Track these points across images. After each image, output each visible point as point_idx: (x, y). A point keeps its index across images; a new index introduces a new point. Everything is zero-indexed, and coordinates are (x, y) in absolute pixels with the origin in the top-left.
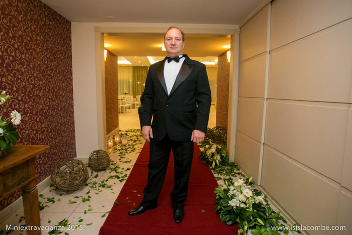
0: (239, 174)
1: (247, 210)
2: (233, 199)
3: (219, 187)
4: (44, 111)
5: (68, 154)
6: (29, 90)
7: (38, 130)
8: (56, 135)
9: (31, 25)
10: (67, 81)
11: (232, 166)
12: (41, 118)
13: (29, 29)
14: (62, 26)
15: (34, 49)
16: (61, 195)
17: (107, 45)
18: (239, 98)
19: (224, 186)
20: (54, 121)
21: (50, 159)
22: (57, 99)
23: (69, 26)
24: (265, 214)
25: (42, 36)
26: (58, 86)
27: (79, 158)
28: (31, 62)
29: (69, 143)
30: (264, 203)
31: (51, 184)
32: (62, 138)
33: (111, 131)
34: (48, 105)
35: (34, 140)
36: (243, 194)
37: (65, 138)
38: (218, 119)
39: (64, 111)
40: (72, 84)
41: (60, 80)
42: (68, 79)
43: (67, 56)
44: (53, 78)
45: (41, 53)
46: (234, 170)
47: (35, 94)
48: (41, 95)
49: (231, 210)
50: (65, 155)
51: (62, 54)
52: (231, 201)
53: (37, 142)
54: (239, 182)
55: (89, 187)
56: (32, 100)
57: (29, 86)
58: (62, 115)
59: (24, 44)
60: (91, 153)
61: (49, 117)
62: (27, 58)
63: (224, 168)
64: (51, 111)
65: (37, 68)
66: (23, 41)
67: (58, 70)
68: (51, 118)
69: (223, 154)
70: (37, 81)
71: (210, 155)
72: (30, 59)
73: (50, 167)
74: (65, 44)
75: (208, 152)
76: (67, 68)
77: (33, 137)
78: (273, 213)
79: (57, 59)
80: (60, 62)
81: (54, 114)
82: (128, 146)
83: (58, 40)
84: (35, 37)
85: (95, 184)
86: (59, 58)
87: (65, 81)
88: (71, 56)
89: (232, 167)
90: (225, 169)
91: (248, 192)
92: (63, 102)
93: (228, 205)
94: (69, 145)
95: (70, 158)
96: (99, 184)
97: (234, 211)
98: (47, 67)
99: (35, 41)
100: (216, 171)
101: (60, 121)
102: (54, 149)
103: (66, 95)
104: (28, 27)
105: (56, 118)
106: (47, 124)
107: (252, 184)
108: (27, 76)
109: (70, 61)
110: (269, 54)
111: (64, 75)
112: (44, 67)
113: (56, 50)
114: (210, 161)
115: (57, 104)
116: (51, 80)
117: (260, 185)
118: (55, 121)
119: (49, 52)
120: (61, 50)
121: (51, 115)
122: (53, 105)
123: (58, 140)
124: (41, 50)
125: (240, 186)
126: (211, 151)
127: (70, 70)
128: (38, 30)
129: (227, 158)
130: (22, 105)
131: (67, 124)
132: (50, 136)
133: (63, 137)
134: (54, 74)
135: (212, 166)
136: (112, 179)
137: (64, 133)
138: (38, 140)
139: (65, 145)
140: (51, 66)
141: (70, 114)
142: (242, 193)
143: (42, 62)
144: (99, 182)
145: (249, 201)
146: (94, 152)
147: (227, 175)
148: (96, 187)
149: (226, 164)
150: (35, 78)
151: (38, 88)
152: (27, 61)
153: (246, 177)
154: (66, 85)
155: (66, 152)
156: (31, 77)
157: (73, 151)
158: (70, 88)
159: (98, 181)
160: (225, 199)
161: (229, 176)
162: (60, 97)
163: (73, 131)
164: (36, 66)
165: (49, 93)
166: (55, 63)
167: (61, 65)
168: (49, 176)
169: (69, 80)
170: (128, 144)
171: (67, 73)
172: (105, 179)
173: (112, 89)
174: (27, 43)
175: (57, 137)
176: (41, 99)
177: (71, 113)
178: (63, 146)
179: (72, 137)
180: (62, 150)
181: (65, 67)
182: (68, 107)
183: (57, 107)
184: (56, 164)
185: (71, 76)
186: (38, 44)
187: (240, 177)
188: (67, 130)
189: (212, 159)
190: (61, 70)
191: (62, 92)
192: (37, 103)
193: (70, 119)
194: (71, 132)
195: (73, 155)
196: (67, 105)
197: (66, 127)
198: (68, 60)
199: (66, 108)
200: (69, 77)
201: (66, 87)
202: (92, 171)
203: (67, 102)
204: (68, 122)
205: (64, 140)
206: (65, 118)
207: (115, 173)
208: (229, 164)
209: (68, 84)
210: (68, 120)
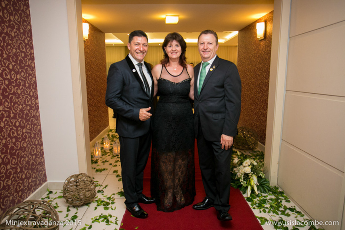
5: (32, 181)
8: (7, 158)
10: (24, 71)
11: (275, 193)
20: (1, 137)
26: (8, 79)
27: (50, 183)
32: (19, 159)
33: (99, 133)
37: (25, 158)
39: (22, 117)
40: (34, 75)
41: (11, 70)
42: (26, 67)
43: (22, 31)
46: (281, 202)
50: (26, 184)
51: (13, 28)
58: (17, 124)
60: (67, 179)
63: (264, 196)
67: (6, 54)
69: (261, 175)
71: (242, 175)
76: (24, 50)
80: (9, 41)
86: (6, 33)
87: (20, 70)
88: (30, 31)
89: (276, 195)
90: (266, 199)
92: (18, 104)
95: (34, 186)
100: (255, 202)
101: (15, 134)
102: (3, 181)
103: (24, 93)
105: (7, 131)
109: (28, 39)
111: (18, 62)
114: (242, 185)
115: (6, 109)
118: (4, 137)
120: (10, 20)
123: (12, 164)
126: (243, 170)
127: (29, 53)
129: (267, 180)
131: (28, 136)
133: (23, 157)
135: (247, 194)
136: (99, 222)
137: (23, 152)
139: (25, 170)
141: (32, 120)
147: (273, 212)
149: (267, 190)
154: (22, 77)
155: (28, 179)
157: (41, 174)
158: (30, 82)
161: (278, 214)
162: (12, 97)
163: (40, 145)
167: (10, 46)
169: (29, 69)
171: (23, 58)
172: (87, 224)
173: (98, 78)
175: (9, 160)
177: (35, 118)
178: (21, 171)
179: (38, 155)
180: (20, 177)
181: (19, 49)
182: (29, 111)
183: (7, 113)
184: (8, 204)
185: (31, 62)
188: (28, 146)
189: (245, 182)
190: (11, 54)
191: (16, 88)
193: (32, 129)
194: (36, 147)
195: (41, 179)
196: (27, 108)
197: (27, 141)
198: (25, 37)
199: (24, 113)
200: (29, 64)
201: (24, 79)
202: (69, 207)
203: (26, 103)
204: (30, 133)
205: (23, 161)
206: (25, 128)
207: (103, 208)
208: (271, 189)
209: (27, 75)
210: (29, 130)
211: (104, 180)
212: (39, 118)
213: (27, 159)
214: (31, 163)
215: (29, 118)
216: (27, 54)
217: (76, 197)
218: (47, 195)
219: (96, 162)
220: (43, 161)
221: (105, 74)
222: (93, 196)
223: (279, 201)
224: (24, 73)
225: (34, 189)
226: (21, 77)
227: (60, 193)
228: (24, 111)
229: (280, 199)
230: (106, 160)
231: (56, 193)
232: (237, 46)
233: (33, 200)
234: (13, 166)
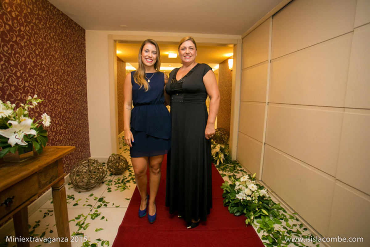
0: (241, 170)
1: (253, 202)
2: (240, 193)
3: (225, 182)
4: (61, 114)
5: (83, 155)
6: (49, 94)
7: (57, 131)
8: (72, 137)
9: (50, 32)
10: (82, 86)
11: (234, 164)
12: (60, 121)
13: (48, 36)
14: (77, 33)
15: (52, 55)
16: (80, 192)
18: (241, 103)
20: (70, 124)
21: (68, 159)
22: (73, 103)
23: (83, 34)
24: (268, 205)
25: (60, 43)
26: (74, 90)
28: (50, 67)
29: (84, 144)
30: (267, 196)
31: (69, 182)
32: (78, 139)
34: (65, 109)
35: (53, 141)
36: (249, 188)
37: (80, 139)
38: (219, 121)
39: (79, 114)
40: (86, 88)
41: (76, 85)
42: (82, 84)
43: (81, 62)
44: (70, 83)
45: (59, 59)
47: (54, 98)
48: (59, 99)
49: (239, 202)
50: (81, 155)
51: (78, 60)
52: (238, 194)
53: (56, 143)
54: (244, 178)
55: (105, 185)
56: (52, 104)
57: (49, 90)
58: (77, 118)
59: (44, 50)
61: (66, 119)
62: (47, 64)
63: (227, 165)
64: (68, 113)
65: (56, 73)
66: (43, 47)
67: (74, 75)
68: (68, 121)
69: (226, 153)
70: (55, 86)
71: (215, 154)
72: (49, 65)
73: (68, 167)
74: (80, 50)
75: (213, 151)
76: (82, 73)
77: (52, 138)
78: (274, 204)
79: (73, 64)
80: (76, 68)
81: (71, 117)
83: (74, 46)
84: (54, 43)
85: (110, 182)
86: (75, 64)
87: (80, 85)
88: (85, 62)
90: (228, 167)
91: (253, 186)
92: (78, 105)
93: (236, 198)
94: (84, 146)
95: (85, 157)
96: (115, 182)
97: (241, 203)
98: (64, 73)
99: (54, 47)
100: (220, 168)
101: (76, 123)
103: (81, 99)
104: (47, 34)
105: (73, 120)
106: (65, 126)
108: (47, 81)
109: (84, 66)
110: (271, 62)
111: (79, 80)
112: (61, 72)
113: (72, 56)
114: (214, 159)
115: (73, 108)
116: (67, 85)
117: (261, 180)
118: (71, 124)
119: (66, 58)
120: (77, 56)
121: (68, 118)
122: (70, 108)
124: (59, 56)
125: (246, 181)
126: (216, 151)
127: (84, 75)
128: (57, 37)
129: (230, 156)
130: (42, 108)
131: (82, 126)
132: (67, 137)
133: (79, 138)
134: (71, 79)
135: (217, 164)
137: (80, 135)
138: (57, 141)
139: (81, 146)
140: (68, 71)
141: (84, 116)
142: (247, 187)
143: (60, 67)
144: (114, 180)
145: (254, 194)
147: (230, 172)
149: (229, 162)
150: (54, 82)
151: (56, 92)
152: (46, 66)
153: (248, 173)
155: (82, 152)
156: (50, 82)
157: (88, 151)
158: (84, 93)
160: (231, 193)
161: (233, 173)
162: (75, 101)
163: (88, 133)
164: (55, 71)
165: (66, 97)
166: (71, 68)
167: (76, 70)
168: (67, 175)
169: (84, 85)
171: (82, 78)
174: (47, 49)
175: (73, 138)
176: (59, 103)
179: (86, 139)
181: (80, 73)
182: (83, 110)
183: (73, 110)
185: (85, 81)
186: (56, 50)
187: (242, 174)
188: (82, 132)
189: (216, 157)
190: (76, 75)
191: (78, 96)
192: (56, 106)
193: (84, 122)
194: (86, 134)
195: (88, 155)
196: (82, 108)
197: (82, 129)
201: (81, 91)
203: (82, 105)
204: (83, 124)
206: (81, 120)
208: (232, 162)
209: (83, 88)
210: (82, 122)
212: (87, 116)
220: (89, 143)
223: (236, 167)
226: (80, 89)
228: (80, 110)
232: (218, 74)
234: (75, 142)
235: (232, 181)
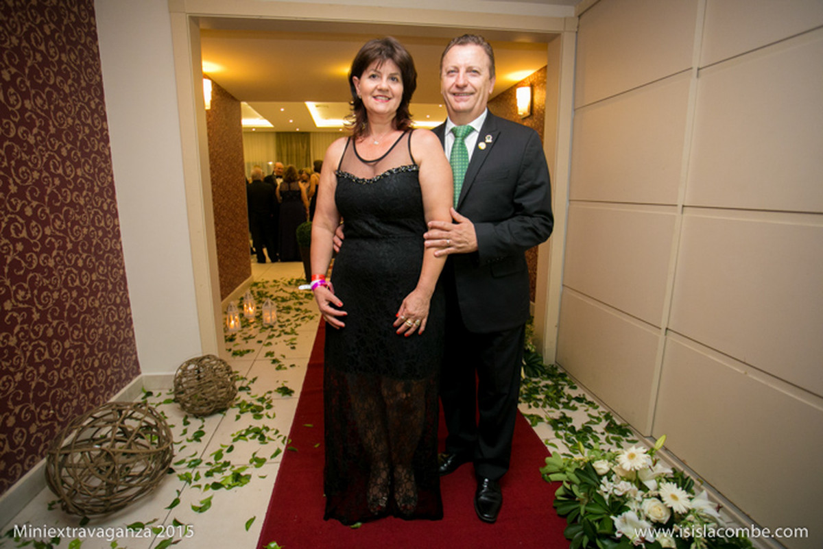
0: (579, 399)
2: (624, 513)
4: (8, 259)
5: (113, 373)
8: (63, 327)
10: (91, 162)
11: (553, 376)
16: (85, 521)
17: (210, 66)
18: (570, 204)
19: (557, 445)
20: (50, 287)
21: (48, 404)
22: (57, 217)
26: (59, 175)
27: (147, 377)
29: (112, 341)
32: (86, 330)
33: (234, 289)
34: (22, 240)
36: (659, 497)
37: (98, 328)
39: (89, 251)
40: (110, 170)
42: (93, 155)
43: (84, 84)
44: (35, 151)
46: (562, 389)
50: (102, 378)
51: (66, 77)
52: (620, 517)
54: (632, 456)
55: (178, 479)
58: (80, 263)
60: (180, 368)
61: (31, 275)
63: (535, 383)
64: (38, 254)
67: (54, 126)
68: (37, 279)
73: (52, 426)
76: (89, 121)
79: (48, 89)
80: (60, 101)
81: (51, 264)
82: (281, 329)
85: (194, 466)
86: (54, 86)
87: (83, 160)
88: (100, 85)
89: (555, 379)
90: (539, 387)
92: (79, 224)
93: (616, 532)
94: (116, 346)
95: (117, 381)
96: (209, 464)
101: (77, 283)
102: (59, 370)
103: (92, 205)
105: (60, 275)
106: (24, 297)
107: (628, 434)
109: (97, 100)
110: (698, 76)
111: (78, 144)
115: (57, 233)
116: (25, 157)
117: (649, 435)
118: (55, 286)
120: (60, 61)
121: (39, 269)
122: (44, 237)
123: (73, 339)
127: (100, 127)
129: (540, 355)
131: (101, 288)
132: (40, 333)
133: (93, 326)
134: (39, 138)
136: (247, 440)
137: (94, 317)
139: (99, 351)
141: (108, 257)
142: (644, 488)
144: (206, 458)
146: (189, 363)
147: (551, 406)
148: (197, 477)
149: (539, 372)
153: (602, 408)
154: (87, 174)
155: (105, 368)
157: (130, 359)
158: (103, 184)
159: (203, 453)
161: (558, 408)
162: (68, 211)
163: (124, 306)
165: (23, 198)
167: (62, 111)
169: (99, 159)
170: (279, 321)
171: (88, 136)
172: (223, 444)
173: (229, 185)
175: (67, 331)
177: (114, 254)
178: (92, 353)
179: (122, 324)
180: (90, 365)
181: (80, 119)
182: (101, 239)
183: (60, 240)
184: (70, 414)
185: (103, 146)
187: (586, 411)
188: (103, 306)
190: (64, 127)
191: (76, 193)
193: (109, 274)
194: (118, 309)
195: (129, 371)
196: (98, 233)
197: (100, 298)
198: (90, 96)
199: (92, 242)
200: (98, 149)
201: (90, 178)
202: (186, 417)
203: (95, 222)
204: (105, 281)
205: (94, 335)
206: (94, 271)
207: (252, 417)
208: (545, 370)
209: (96, 170)
210: (103, 275)
211: (250, 369)
212: (120, 254)
213: (100, 331)
214: (109, 338)
215: (101, 253)
216: (95, 129)
217: (198, 400)
218: (143, 398)
219: (231, 339)
220: (131, 335)
221: (242, 178)
222: (231, 396)
223: (560, 387)
224: (91, 166)
225: (117, 387)
226: (84, 173)
227: (168, 394)
228: (91, 238)
229: (560, 385)
230: (250, 335)
231: (160, 394)
233: (121, 403)
234: (76, 343)
235: (565, 441)
